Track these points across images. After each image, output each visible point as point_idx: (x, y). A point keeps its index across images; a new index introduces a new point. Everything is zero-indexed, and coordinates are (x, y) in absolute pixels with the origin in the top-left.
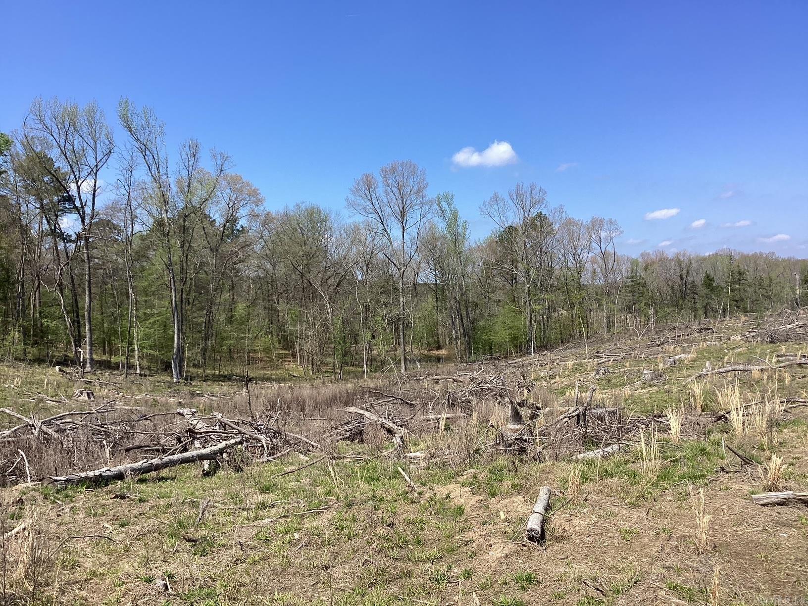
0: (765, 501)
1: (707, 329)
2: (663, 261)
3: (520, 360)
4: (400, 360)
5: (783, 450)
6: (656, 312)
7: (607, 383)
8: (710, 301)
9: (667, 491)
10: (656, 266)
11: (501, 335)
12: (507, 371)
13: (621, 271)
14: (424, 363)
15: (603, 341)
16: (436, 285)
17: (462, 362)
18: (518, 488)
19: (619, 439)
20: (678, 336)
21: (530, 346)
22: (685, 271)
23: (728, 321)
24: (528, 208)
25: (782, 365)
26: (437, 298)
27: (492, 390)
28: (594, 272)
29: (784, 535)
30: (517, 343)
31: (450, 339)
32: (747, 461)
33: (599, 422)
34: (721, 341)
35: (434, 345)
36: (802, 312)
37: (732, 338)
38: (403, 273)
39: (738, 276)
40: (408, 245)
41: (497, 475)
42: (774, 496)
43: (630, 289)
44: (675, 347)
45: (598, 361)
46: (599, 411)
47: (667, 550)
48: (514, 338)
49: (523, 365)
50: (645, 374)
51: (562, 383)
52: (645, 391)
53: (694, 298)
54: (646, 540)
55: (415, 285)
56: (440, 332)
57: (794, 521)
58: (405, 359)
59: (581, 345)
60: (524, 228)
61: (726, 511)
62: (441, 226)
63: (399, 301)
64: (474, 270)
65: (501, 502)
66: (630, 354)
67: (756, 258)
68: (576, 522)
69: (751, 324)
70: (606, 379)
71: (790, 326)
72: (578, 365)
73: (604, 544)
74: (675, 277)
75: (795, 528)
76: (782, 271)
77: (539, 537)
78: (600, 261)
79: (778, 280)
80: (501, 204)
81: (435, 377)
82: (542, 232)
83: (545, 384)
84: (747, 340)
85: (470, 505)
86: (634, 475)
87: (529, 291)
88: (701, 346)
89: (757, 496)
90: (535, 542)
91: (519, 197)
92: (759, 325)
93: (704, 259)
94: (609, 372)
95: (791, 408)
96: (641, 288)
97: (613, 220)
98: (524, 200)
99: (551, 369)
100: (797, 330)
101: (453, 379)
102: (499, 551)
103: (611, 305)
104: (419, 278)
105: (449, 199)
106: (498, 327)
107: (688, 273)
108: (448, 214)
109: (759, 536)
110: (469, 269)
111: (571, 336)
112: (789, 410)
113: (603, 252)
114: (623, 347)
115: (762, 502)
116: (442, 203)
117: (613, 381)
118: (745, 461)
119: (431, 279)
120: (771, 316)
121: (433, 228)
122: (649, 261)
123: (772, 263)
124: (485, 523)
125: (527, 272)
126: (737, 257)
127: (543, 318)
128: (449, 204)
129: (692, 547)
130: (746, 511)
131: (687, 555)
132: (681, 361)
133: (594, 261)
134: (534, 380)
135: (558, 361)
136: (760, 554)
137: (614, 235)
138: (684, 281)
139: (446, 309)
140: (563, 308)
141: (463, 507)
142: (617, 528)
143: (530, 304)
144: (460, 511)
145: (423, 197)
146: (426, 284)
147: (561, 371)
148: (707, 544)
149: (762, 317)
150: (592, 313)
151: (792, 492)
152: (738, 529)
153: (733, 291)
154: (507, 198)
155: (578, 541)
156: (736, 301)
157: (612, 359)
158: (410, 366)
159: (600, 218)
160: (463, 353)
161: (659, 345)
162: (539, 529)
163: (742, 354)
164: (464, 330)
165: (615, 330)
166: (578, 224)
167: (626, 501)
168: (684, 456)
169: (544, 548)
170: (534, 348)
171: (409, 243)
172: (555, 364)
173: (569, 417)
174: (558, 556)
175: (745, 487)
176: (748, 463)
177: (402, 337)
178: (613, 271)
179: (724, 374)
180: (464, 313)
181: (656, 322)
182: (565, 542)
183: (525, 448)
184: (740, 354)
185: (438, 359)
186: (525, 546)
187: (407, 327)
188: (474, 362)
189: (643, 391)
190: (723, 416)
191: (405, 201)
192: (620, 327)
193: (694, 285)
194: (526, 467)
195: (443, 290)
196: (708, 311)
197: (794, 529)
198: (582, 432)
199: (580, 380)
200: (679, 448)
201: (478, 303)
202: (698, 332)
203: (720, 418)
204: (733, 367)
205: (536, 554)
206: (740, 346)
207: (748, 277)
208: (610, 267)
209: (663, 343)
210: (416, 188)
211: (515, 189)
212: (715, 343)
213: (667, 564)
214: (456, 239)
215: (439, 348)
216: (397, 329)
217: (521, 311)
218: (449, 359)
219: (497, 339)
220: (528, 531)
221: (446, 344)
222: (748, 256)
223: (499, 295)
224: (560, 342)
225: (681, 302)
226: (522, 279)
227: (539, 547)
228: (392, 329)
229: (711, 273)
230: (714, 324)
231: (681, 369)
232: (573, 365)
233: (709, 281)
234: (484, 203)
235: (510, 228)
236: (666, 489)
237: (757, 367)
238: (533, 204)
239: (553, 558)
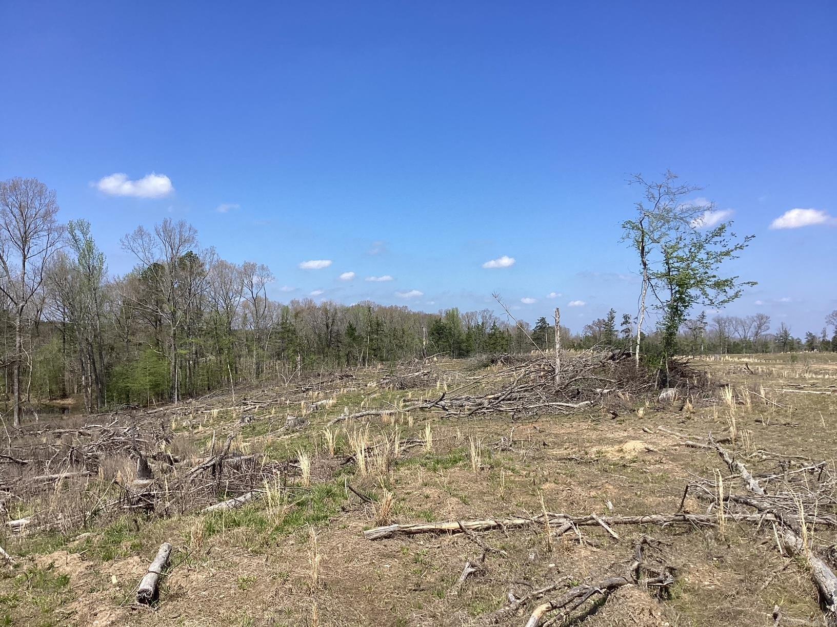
0: (375, 536)
1: (347, 376)
2: (311, 309)
3: (161, 409)
4: (13, 411)
5: (398, 487)
6: (303, 359)
7: (251, 430)
8: (351, 349)
9: (290, 535)
10: (304, 314)
11: (141, 381)
12: (146, 422)
13: (272, 318)
14: (45, 415)
15: (251, 388)
16: (64, 324)
17: (92, 412)
18: (138, 549)
19: (252, 488)
20: (321, 383)
21: (173, 394)
22: (330, 321)
23: (367, 369)
24: (177, 246)
25: (407, 409)
26: (64, 339)
27: (125, 443)
28: (245, 317)
29: (387, 566)
30: (159, 391)
31: (79, 386)
32: (366, 499)
33: (235, 471)
34: (359, 387)
35: (59, 393)
36: (427, 361)
37: (368, 385)
38: (22, 309)
39: (376, 327)
40: (30, 276)
41: (116, 536)
42: (383, 530)
43: (280, 335)
44: (319, 393)
45: (244, 408)
46: (236, 459)
47: (281, 594)
48: (155, 386)
49: (164, 415)
50: (289, 420)
51: (205, 432)
52: (287, 437)
53: (338, 347)
54: (263, 587)
55: (37, 323)
56: (66, 378)
57: (397, 552)
58: (20, 409)
59: (228, 392)
60: (171, 266)
61: (340, 549)
62: (73, 256)
63: (15, 341)
64: (112, 309)
65: (114, 565)
66: (276, 401)
67: (392, 310)
68: (193, 577)
69: (385, 371)
70: (251, 427)
71: (417, 374)
72: (223, 413)
73: (221, 596)
74: (322, 325)
75: (397, 558)
76: (413, 324)
77: (152, 598)
78: (252, 306)
79: (410, 332)
80: (147, 239)
81: (57, 431)
82: (191, 273)
83: (186, 434)
84: (381, 386)
85: (77, 573)
86: (262, 522)
87: (175, 334)
88: (341, 392)
89: (368, 531)
90: (146, 604)
91: (167, 232)
92: (391, 373)
93: (348, 310)
94: (255, 420)
95: (409, 448)
96: (290, 335)
97: (265, 266)
98: (172, 237)
99: (194, 418)
100: (422, 377)
101: (79, 432)
102: (104, 619)
103: (260, 351)
104: (42, 316)
105: (84, 227)
106: (138, 373)
107: (333, 322)
108: (82, 244)
109: (367, 569)
110: (106, 307)
111: (218, 382)
112: (408, 450)
113: (255, 296)
114: (270, 393)
115: (372, 537)
116: (75, 231)
117: (258, 428)
118: (364, 500)
119: (58, 317)
120: (402, 364)
121: (62, 259)
122: (299, 309)
123: (405, 316)
124: (92, 591)
125: (174, 314)
126: (376, 309)
127: (189, 363)
128: (84, 234)
129: (305, 587)
130: (358, 546)
131: (299, 596)
132: (323, 407)
133: (245, 306)
134: (174, 431)
135: (202, 409)
136: (365, 586)
137: (266, 280)
138: (329, 330)
139: (75, 352)
140: (212, 354)
141: (68, 577)
142: (235, 578)
143: (175, 348)
144: (65, 580)
145: (52, 222)
146: (51, 323)
147: (206, 419)
148: (318, 583)
149: (395, 366)
150: (242, 359)
151: (397, 525)
152: (350, 565)
153: (371, 340)
154: (153, 234)
155: (193, 596)
156: (374, 350)
157: (257, 407)
158: (25, 417)
159: (252, 263)
160: (94, 402)
161: (304, 392)
162: (151, 589)
163: (376, 400)
164: (96, 376)
165: (264, 376)
166: (230, 267)
167: (249, 550)
168: (312, 499)
169: (156, 608)
170: (178, 396)
171: (30, 273)
172: (200, 412)
173: (203, 468)
174: (170, 615)
175: (360, 524)
176: (366, 501)
177: (16, 384)
178: (264, 317)
179: (359, 419)
180: (97, 357)
181: (303, 368)
182: (179, 599)
183: (153, 504)
184: (374, 399)
185: (63, 409)
186: (134, 609)
187: (24, 371)
188: (107, 412)
189: (285, 437)
190: (351, 458)
191: (28, 225)
192: (269, 373)
193: (338, 334)
194: (150, 525)
195: (73, 331)
196: (350, 359)
197: (396, 560)
198: (216, 482)
199: (224, 429)
200: (308, 491)
201: (115, 346)
202: (340, 379)
203: (348, 460)
204: (367, 412)
205: (146, 616)
206: (375, 392)
207: (385, 328)
208: (261, 313)
209: (308, 390)
210: (42, 211)
211: (162, 224)
212: (353, 389)
213: (280, 608)
214: (92, 273)
215: (64, 396)
216: (10, 375)
217: (164, 356)
218: (76, 409)
219: (135, 386)
220: (139, 593)
221: (74, 393)
222: (385, 309)
223: (140, 338)
224: (206, 389)
225: (326, 349)
226: (167, 321)
227: (151, 609)
228: (4, 374)
229: (353, 322)
230: (355, 371)
231: (321, 415)
232: (219, 413)
233: (351, 330)
234: (127, 236)
235: (155, 265)
236: (290, 533)
237: (388, 412)
238: (182, 242)
239: (164, 618)
